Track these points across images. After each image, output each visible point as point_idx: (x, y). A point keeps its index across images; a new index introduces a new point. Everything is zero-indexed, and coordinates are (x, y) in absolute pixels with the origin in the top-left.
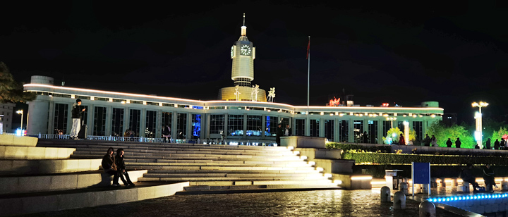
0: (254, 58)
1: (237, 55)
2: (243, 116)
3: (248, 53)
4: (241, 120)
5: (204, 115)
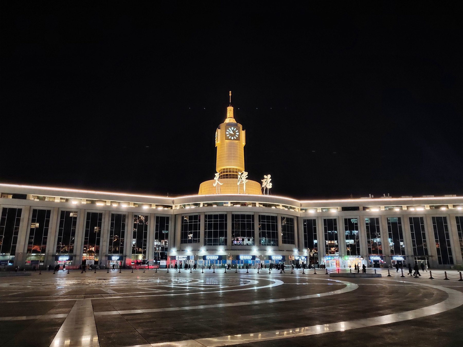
0: (244, 144)
2: (226, 215)
3: (236, 137)
4: (223, 221)
5: (173, 217)
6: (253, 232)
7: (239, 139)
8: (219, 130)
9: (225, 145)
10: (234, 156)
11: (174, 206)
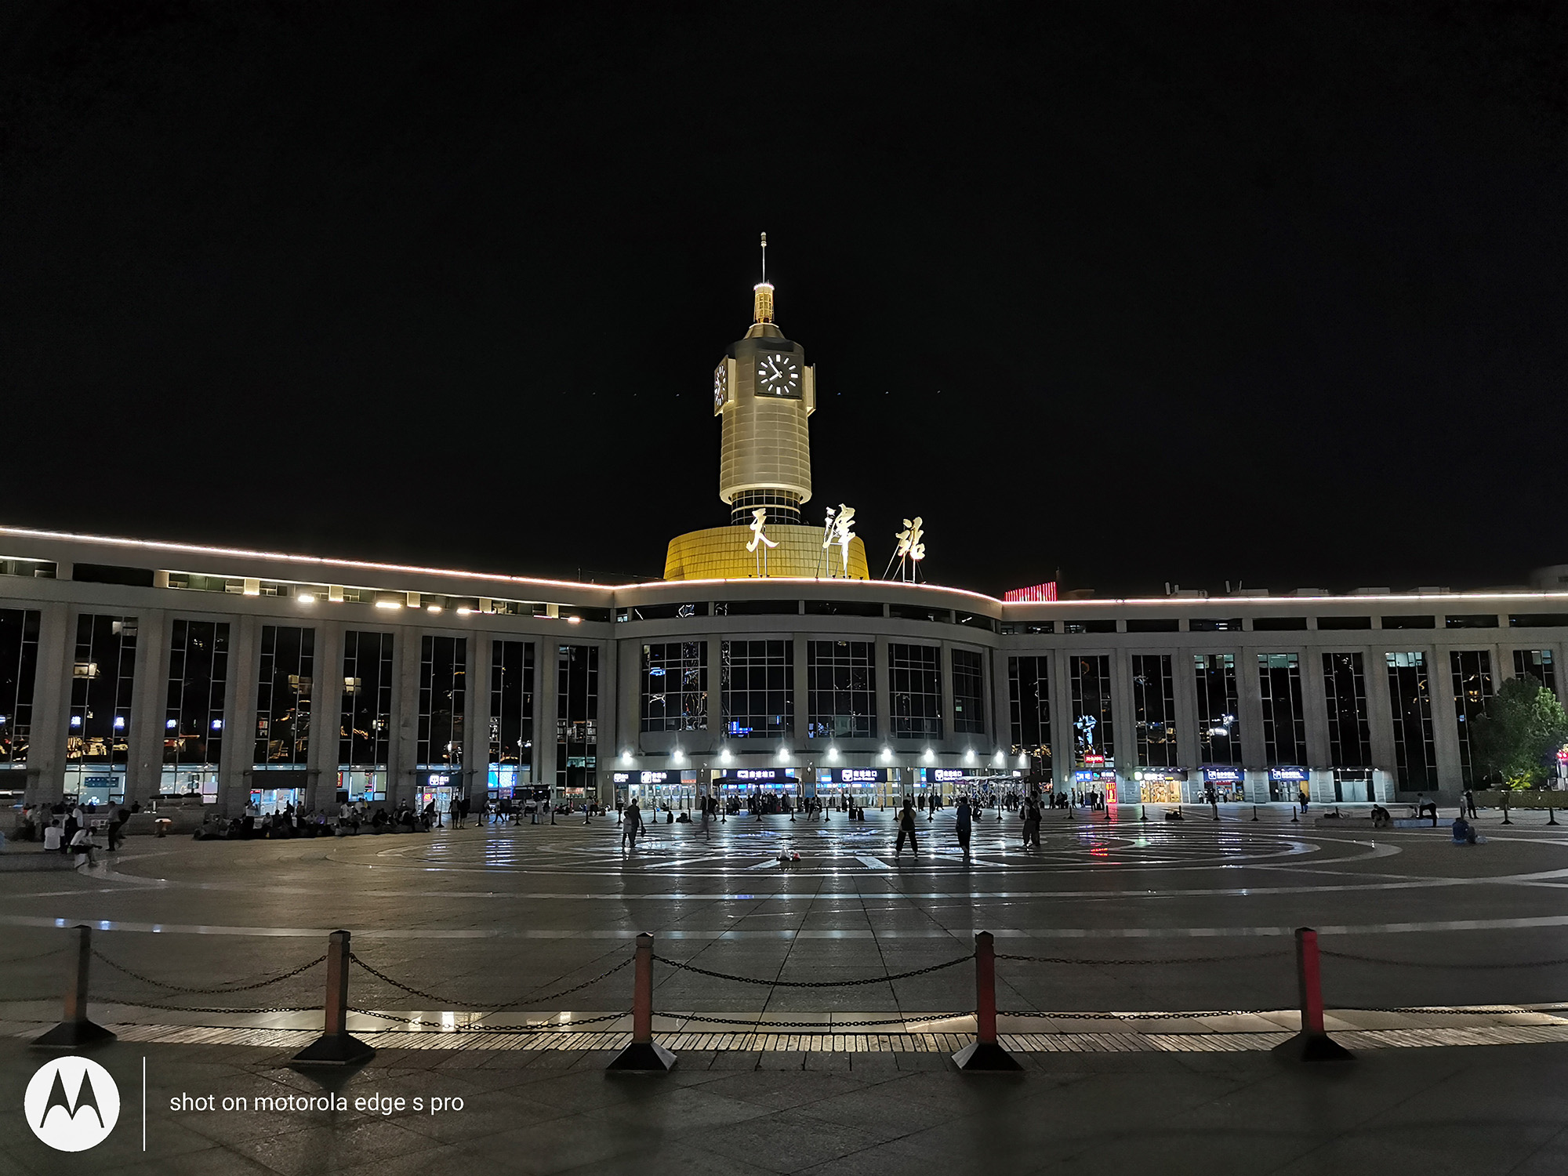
1: (742, 396)
2: (790, 644)
3: (789, 387)
4: (781, 661)
5: (612, 645)
6: (873, 697)
7: (797, 394)
8: (732, 362)
9: (755, 413)
10: (783, 452)
11: (613, 613)
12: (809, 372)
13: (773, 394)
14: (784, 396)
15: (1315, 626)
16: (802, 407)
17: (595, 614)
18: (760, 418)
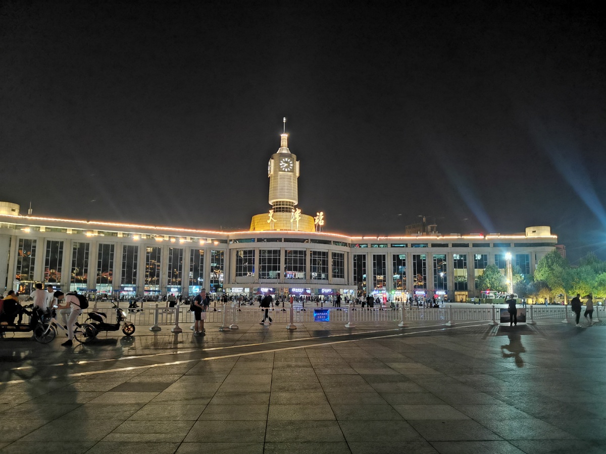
0: (298, 175)
1: (275, 171)
2: (280, 251)
3: (290, 169)
4: (277, 256)
5: (228, 251)
6: (305, 267)
7: (293, 171)
8: (272, 161)
9: (279, 177)
10: (287, 189)
11: (228, 241)
12: (297, 163)
13: (284, 171)
14: (288, 171)
15: (451, 246)
16: (295, 175)
17: (224, 241)
18: (280, 178)
